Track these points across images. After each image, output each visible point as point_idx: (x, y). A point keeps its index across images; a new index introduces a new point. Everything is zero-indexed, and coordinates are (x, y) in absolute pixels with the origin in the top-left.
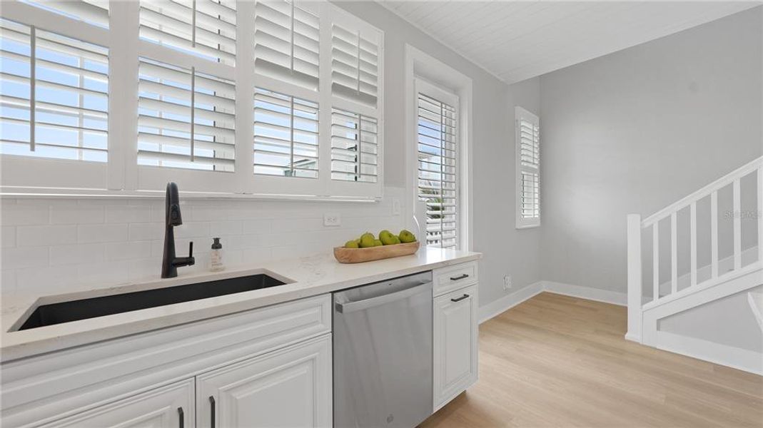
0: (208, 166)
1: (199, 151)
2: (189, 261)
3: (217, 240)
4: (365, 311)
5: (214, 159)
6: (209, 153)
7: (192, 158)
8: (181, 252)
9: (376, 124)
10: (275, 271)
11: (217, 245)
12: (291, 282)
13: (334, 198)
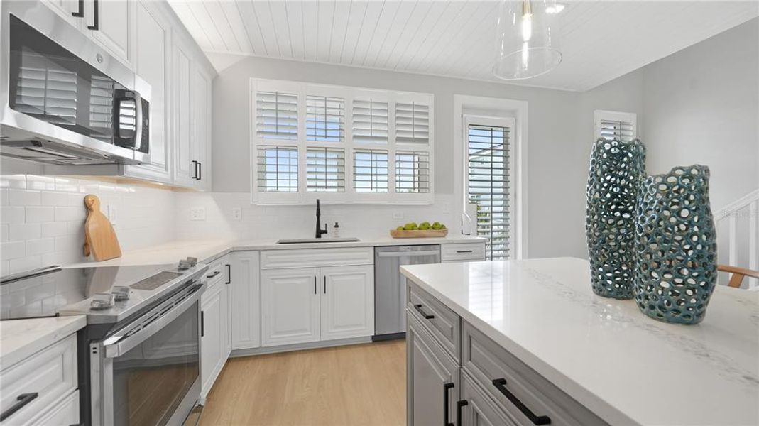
0: (336, 190)
1: (329, 184)
2: (325, 232)
3: (337, 224)
4: (398, 257)
5: (338, 187)
6: (335, 184)
7: (326, 187)
8: (322, 228)
9: (428, 156)
10: (358, 238)
11: (337, 226)
12: (359, 241)
13: (398, 203)
